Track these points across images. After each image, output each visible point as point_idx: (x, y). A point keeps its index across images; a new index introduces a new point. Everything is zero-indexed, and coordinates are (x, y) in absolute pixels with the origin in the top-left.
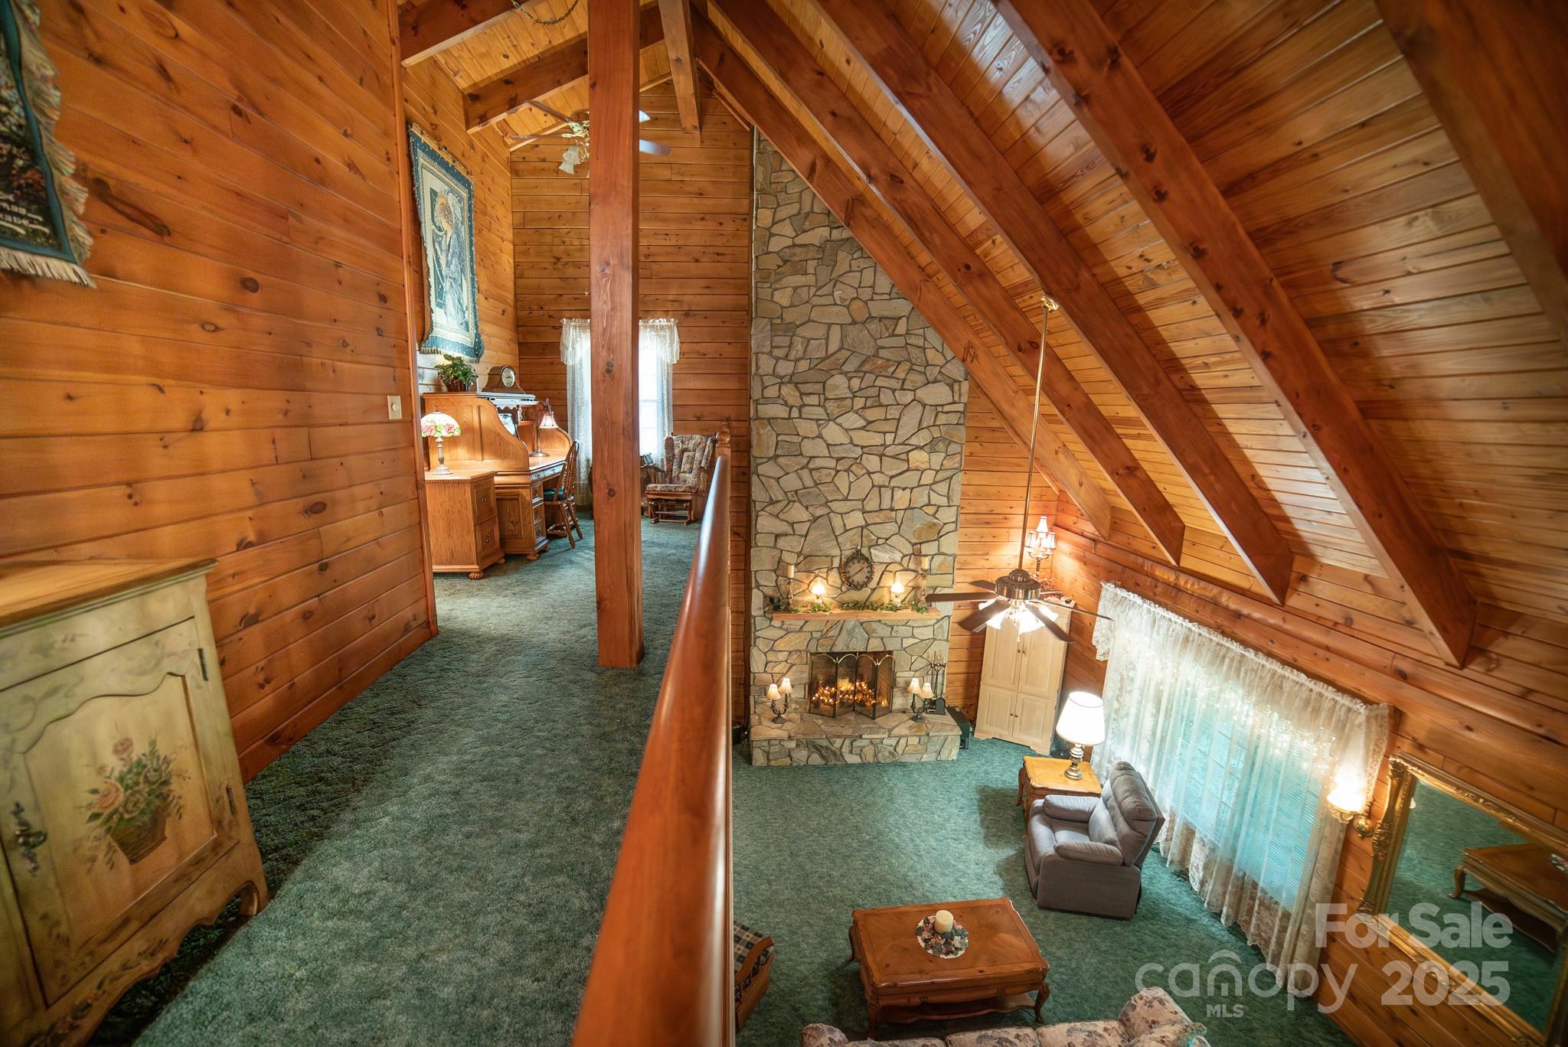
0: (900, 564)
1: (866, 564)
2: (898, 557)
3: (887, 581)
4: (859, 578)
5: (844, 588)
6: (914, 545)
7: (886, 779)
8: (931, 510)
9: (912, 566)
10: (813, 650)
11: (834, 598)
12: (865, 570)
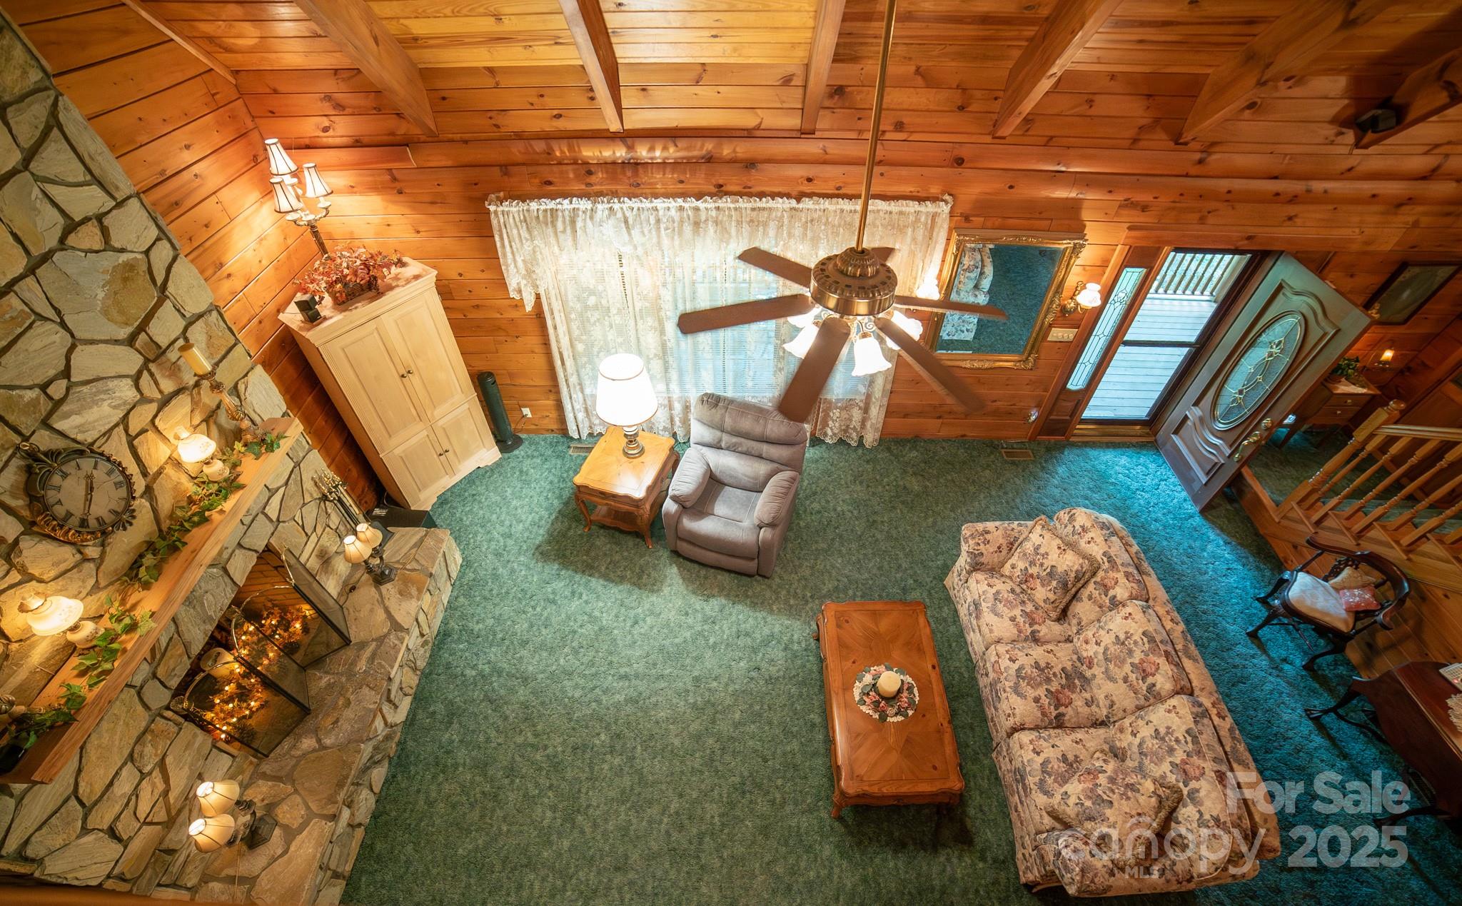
0: (144, 400)
1: (86, 464)
2: (126, 392)
3: (156, 452)
4: (105, 502)
5: (93, 552)
6: (131, 341)
7: (470, 673)
8: (88, 237)
9: (168, 386)
10: (165, 697)
11: (96, 588)
12: (100, 475)
